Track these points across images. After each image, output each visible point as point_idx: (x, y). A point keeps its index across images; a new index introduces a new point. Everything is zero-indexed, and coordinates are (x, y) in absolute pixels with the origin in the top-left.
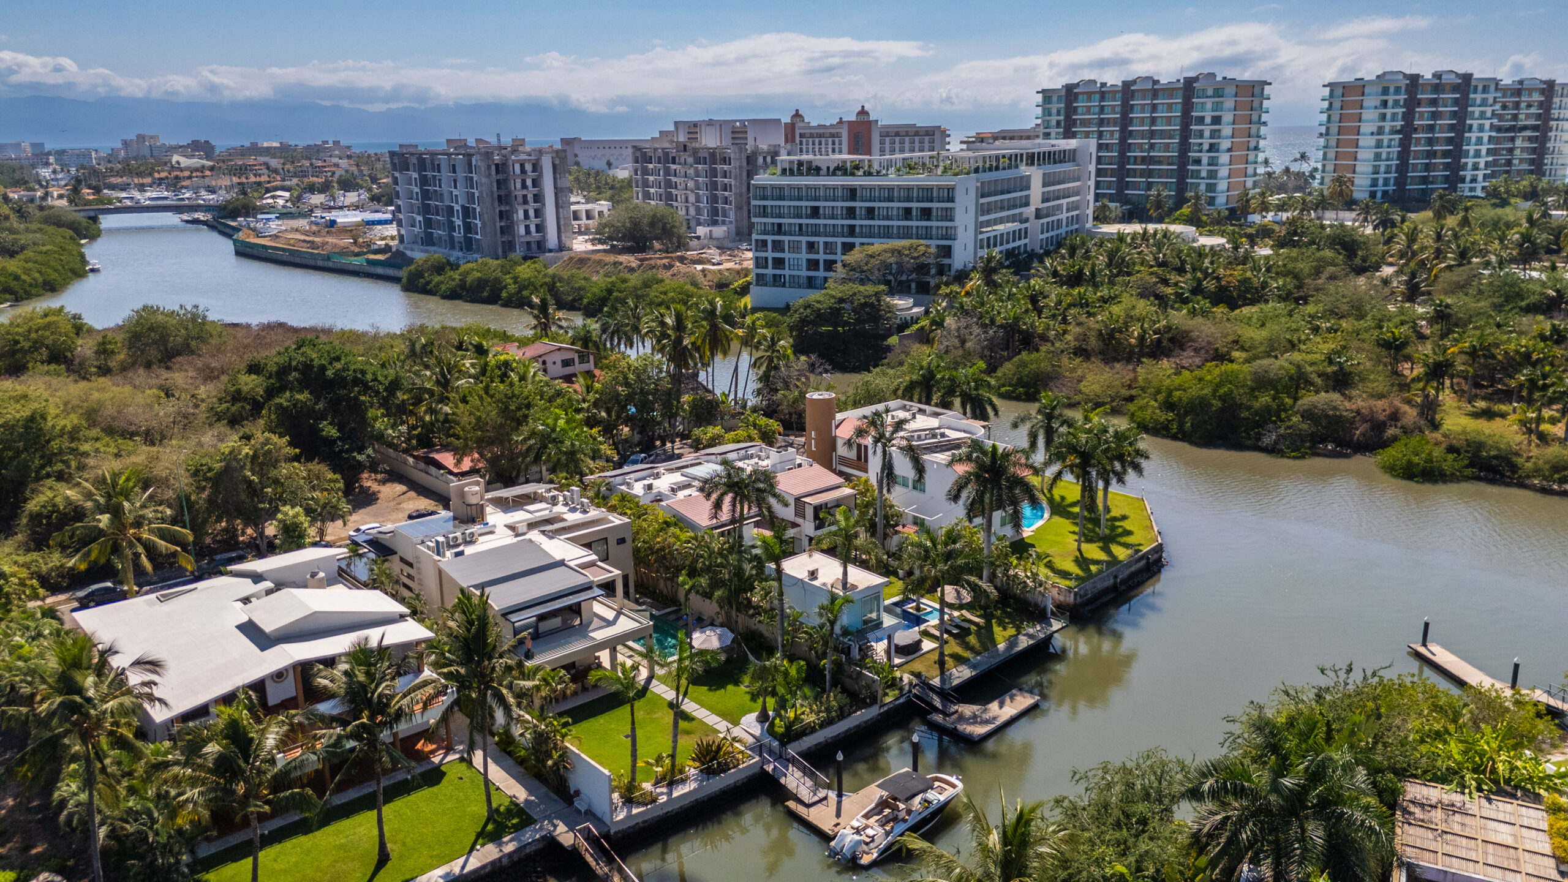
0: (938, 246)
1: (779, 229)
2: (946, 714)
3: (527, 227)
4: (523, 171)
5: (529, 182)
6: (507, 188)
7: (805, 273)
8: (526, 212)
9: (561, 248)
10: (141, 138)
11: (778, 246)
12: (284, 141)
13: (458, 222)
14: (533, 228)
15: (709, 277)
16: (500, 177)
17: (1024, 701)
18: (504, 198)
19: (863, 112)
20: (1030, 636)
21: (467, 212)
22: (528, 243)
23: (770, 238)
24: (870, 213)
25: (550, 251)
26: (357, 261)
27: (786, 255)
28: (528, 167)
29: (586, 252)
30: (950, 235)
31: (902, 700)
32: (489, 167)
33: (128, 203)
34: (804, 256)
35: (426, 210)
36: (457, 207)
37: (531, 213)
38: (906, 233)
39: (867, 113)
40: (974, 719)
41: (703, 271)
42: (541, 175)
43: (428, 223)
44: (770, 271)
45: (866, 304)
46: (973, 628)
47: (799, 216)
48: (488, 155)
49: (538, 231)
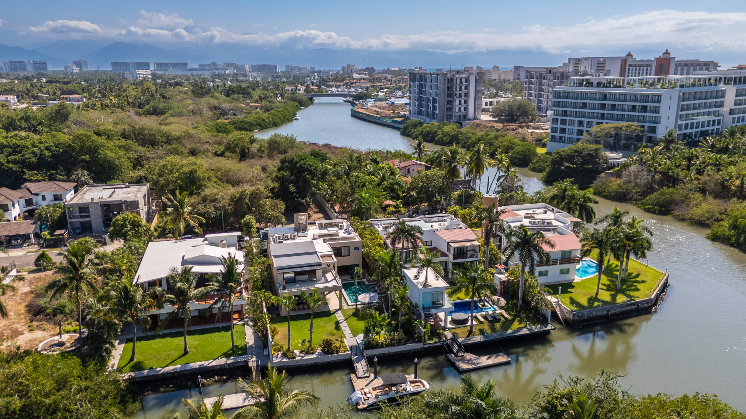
0: (649, 127)
1: (565, 113)
2: (456, 355)
3: (460, 109)
4: (461, 82)
5: (463, 88)
6: (453, 90)
7: (575, 136)
8: (460, 101)
9: (475, 118)
10: (349, 66)
11: (563, 122)
12: (401, 67)
13: (431, 105)
14: (462, 109)
15: (534, 136)
16: (449, 85)
17: (502, 359)
18: (450, 95)
19: (667, 53)
20: (529, 330)
21: (434, 100)
22: (460, 116)
23: (560, 118)
24: (613, 107)
25: (469, 120)
26: (389, 121)
27: (567, 127)
28: (463, 80)
29: (486, 121)
30: (657, 121)
31: (438, 344)
32: (445, 80)
33: (329, 93)
34: (576, 128)
35: (420, 99)
36: (431, 98)
37: (463, 102)
38: (632, 119)
39: (669, 54)
40: (469, 362)
41: (532, 132)
42: (469, 84)
43: (421, 105)
44: (558, 135)
45: (589, 154)
46: (503, 319)
47: (575, 107)
48: (445, 74)
49: (465, 110)
